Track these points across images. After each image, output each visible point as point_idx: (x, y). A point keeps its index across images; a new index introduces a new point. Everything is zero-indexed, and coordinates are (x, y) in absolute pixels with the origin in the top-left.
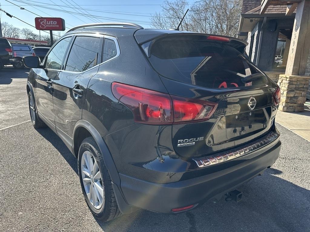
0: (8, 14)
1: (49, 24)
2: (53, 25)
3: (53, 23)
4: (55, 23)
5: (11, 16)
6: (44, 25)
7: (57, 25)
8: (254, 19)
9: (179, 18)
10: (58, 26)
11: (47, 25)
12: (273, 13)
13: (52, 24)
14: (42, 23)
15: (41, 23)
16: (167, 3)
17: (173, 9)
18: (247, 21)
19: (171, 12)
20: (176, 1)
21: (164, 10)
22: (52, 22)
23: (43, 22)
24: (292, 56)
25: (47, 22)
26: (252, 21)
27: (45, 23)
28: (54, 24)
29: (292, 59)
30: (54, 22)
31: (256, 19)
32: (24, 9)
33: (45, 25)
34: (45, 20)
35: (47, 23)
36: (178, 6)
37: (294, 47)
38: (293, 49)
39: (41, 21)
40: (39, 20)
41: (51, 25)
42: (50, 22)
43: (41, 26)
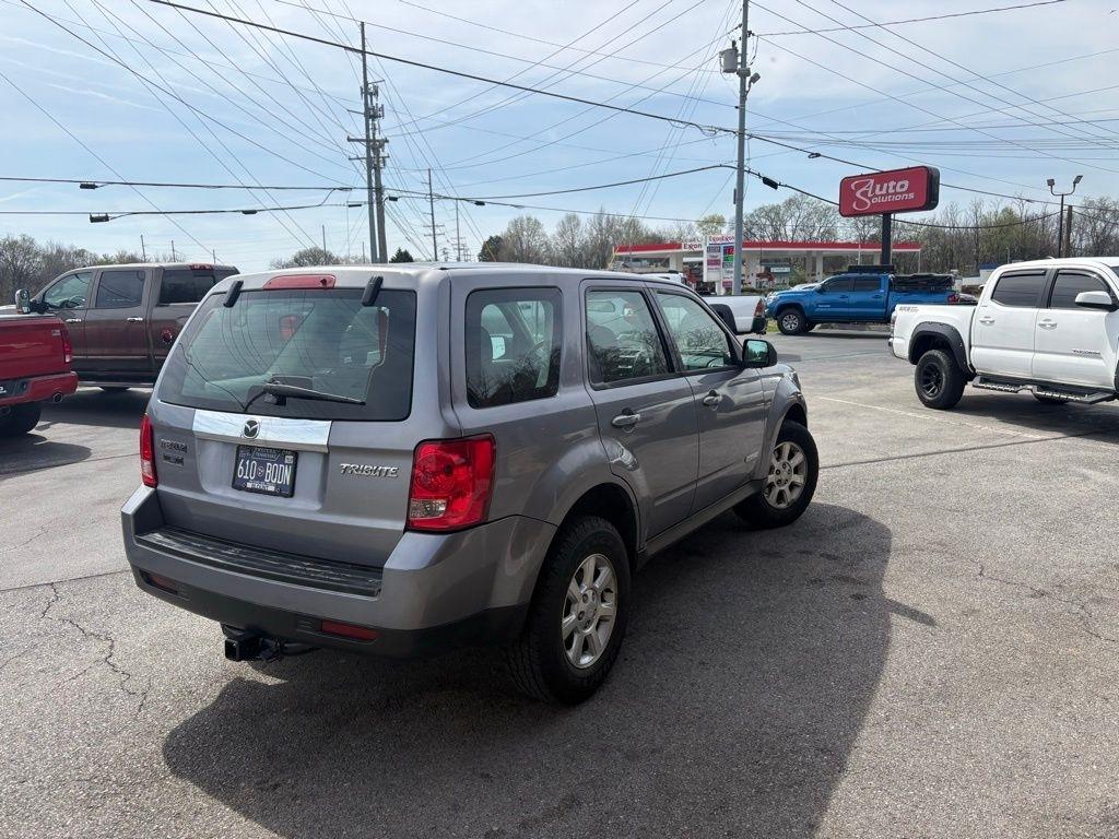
0: (767, 182)
1: (884, 192)
2: (896, 193)
3: (894, 187)
4: (902, 186)
5: (774, 185)
6: (866, 197)
7: (908, 192)
10: (912, 196)
11: (876, 196)
13: (891, 191)
14: (862, 194)
15: (858, 194)
22: (892, 184)
23: (864, 189)
25: (878, 186)
27: (870, 190)
28: (898, 190)
30: (900, 183)
32: (818, 155)
33: (870, 199)
34: (872, 181)
39: (859, 186)
40: (853, 185)
41: (888, 194)
42: (885, 185)
43: (854, 205)
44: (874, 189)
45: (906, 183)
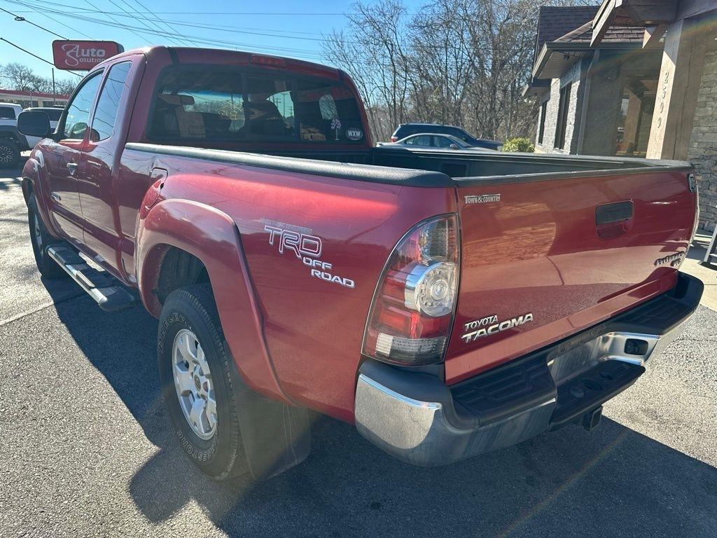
1: (88, 55)
2: (96, 57)
3: (95, 53)
4: (101, 53)
6: (75, 56)
8: (572, 53)
9: (386, 43)
11: (82, 57)
12: (612, 41)
13: (93, 55)
15: (68, 54)
16: (358, 8)
17: (372, 22)
18: (558, 57)
19: (369, 29)
20: (379, 5)
21: (352, 23)
22: (93, 50)
23: (72, 51)
24: (658, 132)
25: (83, 50)
26: (567, 57)
27: (77, 52)
28: (98, 55)
29: (658, 140)
30: (99, 51)
31: (578, 54)
32: (24, 20)
33: (78, 59)
34: (78, 46)
35: (83, 55)
36: (384, 15)
37: (661, 115)
38: (660, 119)
39: (68, 49)
40: (63, 47)
41: (91, 57)
42: (88, 50)
43: (66, 61)
44: (80, 53)
45: (104, 51)
